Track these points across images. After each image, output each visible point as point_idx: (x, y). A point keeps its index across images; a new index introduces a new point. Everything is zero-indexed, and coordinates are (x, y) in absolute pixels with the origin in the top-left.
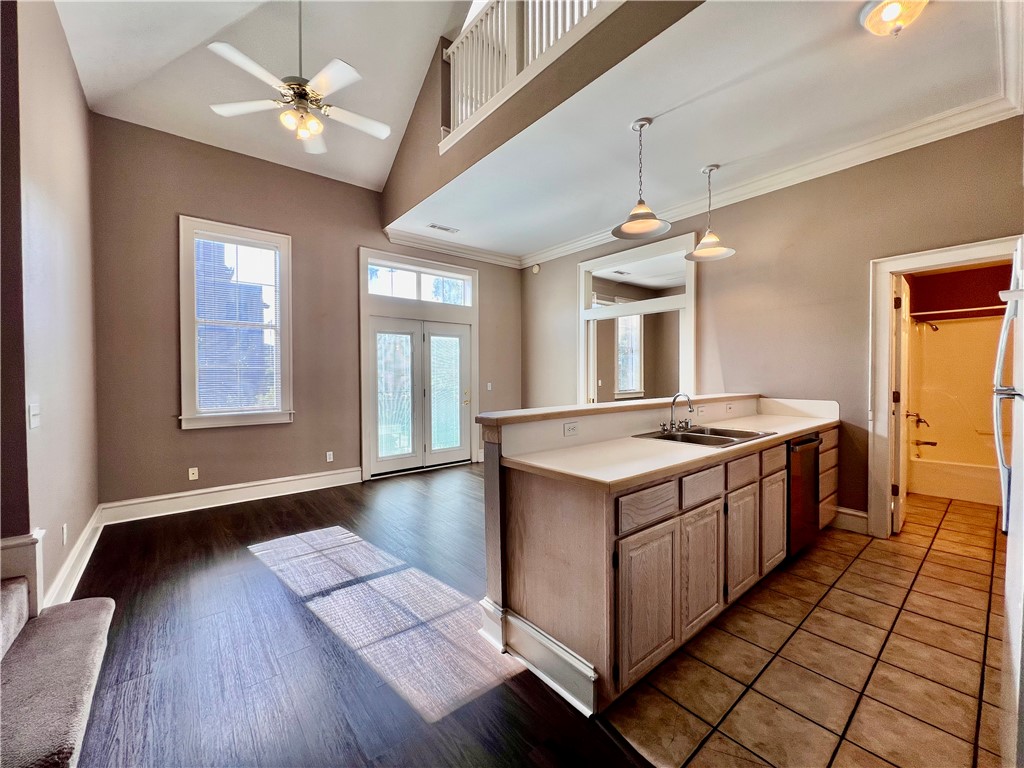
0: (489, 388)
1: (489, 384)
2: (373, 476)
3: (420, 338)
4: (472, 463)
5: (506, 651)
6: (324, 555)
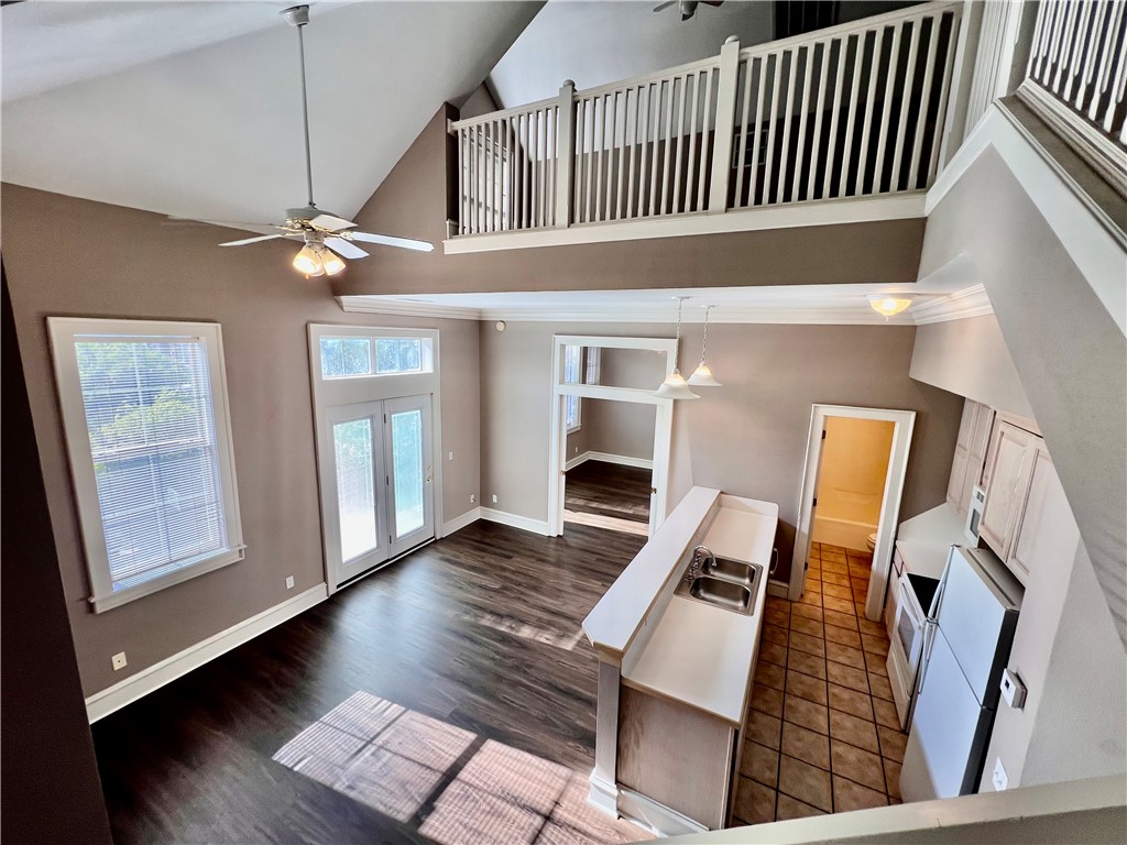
0: (451, 458)
1: (451, 454)
2: (338, 587)
3: (381, 420)
4: (436, 541)
5: (620, 817)
6: (381, 747)
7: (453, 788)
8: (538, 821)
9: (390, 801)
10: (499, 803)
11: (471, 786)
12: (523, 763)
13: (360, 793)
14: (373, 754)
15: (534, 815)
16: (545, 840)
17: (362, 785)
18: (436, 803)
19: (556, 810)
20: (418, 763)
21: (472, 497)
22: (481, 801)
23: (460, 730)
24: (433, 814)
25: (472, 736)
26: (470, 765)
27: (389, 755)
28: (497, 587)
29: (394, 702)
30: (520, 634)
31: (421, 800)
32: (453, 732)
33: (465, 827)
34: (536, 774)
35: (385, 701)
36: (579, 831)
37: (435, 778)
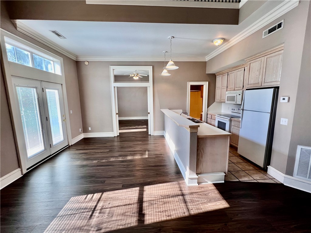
0: (71, 113)
1: (71, 111)
2: (27, 169)
3: (41, 90)
4: (69, 146)
5: (199, 185)
6: (102, 209)
7: (145, 205)
8: (181, 197)
9: (123, 222)
10: (165, 200)
11: (151, 201)
12: (162, 187)
13: (105, 228)
14: (100, 213)
15: (179, 196)
16: (187, 200)
17: (104, 225)
18: (143, 212)
19: (182, 192)
20: (123, 205)
21: (80, 129)
22: (159, 203)
23: (131, 189)
24: (145, 215)
25: (138, 188)
26: (145, 196)
27: (108, 209)
28: (108, 151)
29: (94, 193)
30: (128, 159)
31: (137, 215)
32: (129, 190)
33: (161, 212)
34: (168, 187)
35: (89, 195)
36: (194, 193)
37: (136, 206)
